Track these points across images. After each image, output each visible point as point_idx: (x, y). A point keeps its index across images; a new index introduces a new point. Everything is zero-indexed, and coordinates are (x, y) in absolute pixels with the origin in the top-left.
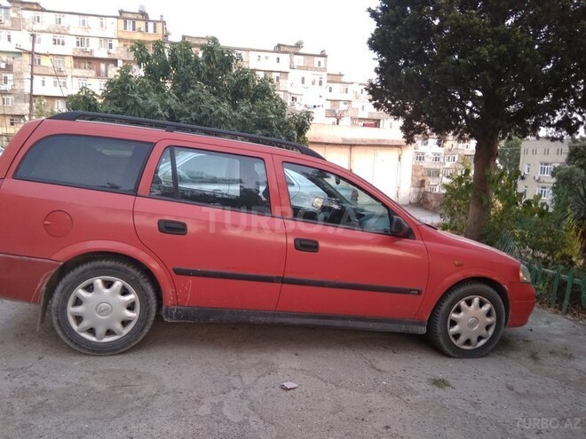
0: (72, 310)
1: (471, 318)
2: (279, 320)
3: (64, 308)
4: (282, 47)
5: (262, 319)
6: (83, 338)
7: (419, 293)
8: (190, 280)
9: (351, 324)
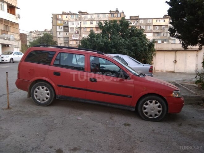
0: (35, 94)
1: (152, 107)
2: (86, 101)
3: (33, 93)
4: (166, 16)
5: (81, 101)
6: (37, 101)
7: (131, 97)
8: (62, 88)
9: (108, 105)
